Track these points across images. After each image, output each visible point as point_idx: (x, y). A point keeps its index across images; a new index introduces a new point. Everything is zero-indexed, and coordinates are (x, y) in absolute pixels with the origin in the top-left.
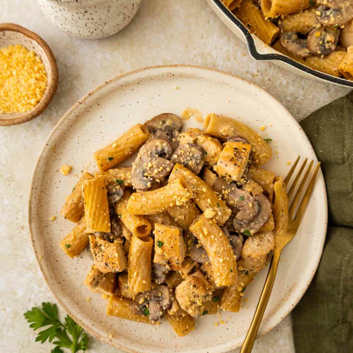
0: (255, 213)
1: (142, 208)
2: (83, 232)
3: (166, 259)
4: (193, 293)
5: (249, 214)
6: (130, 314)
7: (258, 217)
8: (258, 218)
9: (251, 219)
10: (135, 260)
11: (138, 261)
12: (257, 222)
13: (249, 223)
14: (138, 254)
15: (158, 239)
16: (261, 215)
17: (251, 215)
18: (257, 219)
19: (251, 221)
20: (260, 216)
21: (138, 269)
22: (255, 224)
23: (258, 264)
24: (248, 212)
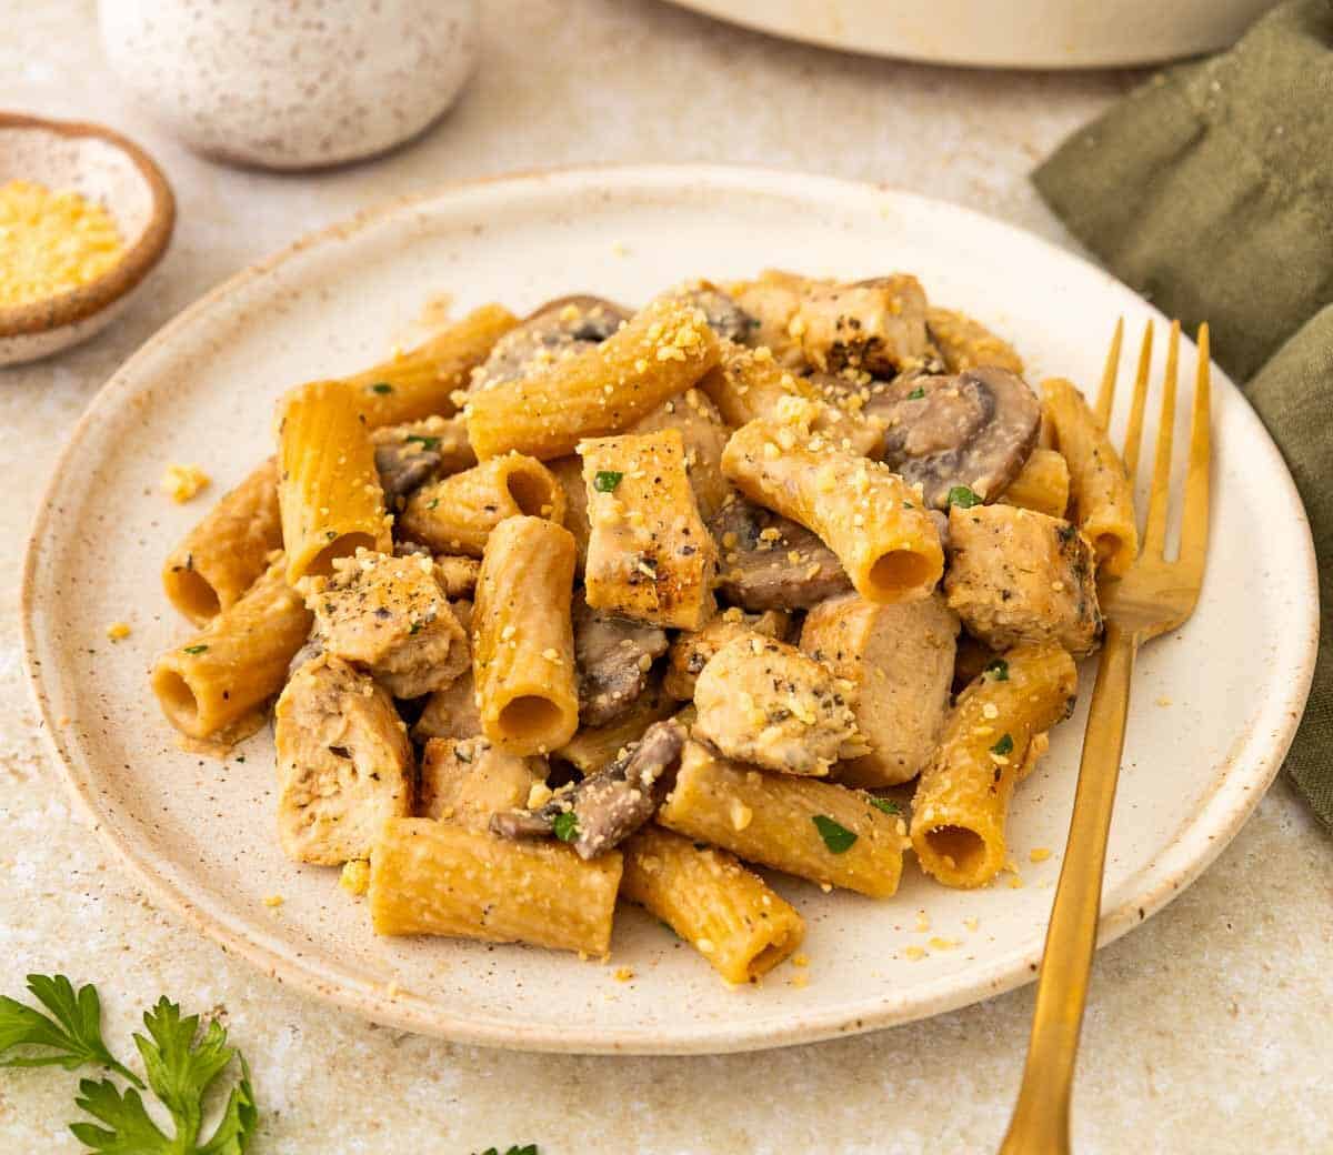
0: (973, 414)
1: (525, 398)
2: (262, 609)
3: (640, 547)
4: (768, 671)
5: (954, 421)
6: (486, 854)
7: (990, 426)
8: (993, 429)
9: (965, 437)
10: (506, 587)
11: (519, 589)
12: (991, 445)
13: (960, 455)
14: (520, 564)
15: (600, 467)
16: (1001, 417)
17: (962, 420)
18: (989, 434)
19: (967, 446)
20: (996, 423)
21: (521, 618)
22: (986, 453)
23: (1022, 553)
24: (947, 412)
